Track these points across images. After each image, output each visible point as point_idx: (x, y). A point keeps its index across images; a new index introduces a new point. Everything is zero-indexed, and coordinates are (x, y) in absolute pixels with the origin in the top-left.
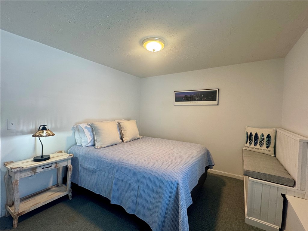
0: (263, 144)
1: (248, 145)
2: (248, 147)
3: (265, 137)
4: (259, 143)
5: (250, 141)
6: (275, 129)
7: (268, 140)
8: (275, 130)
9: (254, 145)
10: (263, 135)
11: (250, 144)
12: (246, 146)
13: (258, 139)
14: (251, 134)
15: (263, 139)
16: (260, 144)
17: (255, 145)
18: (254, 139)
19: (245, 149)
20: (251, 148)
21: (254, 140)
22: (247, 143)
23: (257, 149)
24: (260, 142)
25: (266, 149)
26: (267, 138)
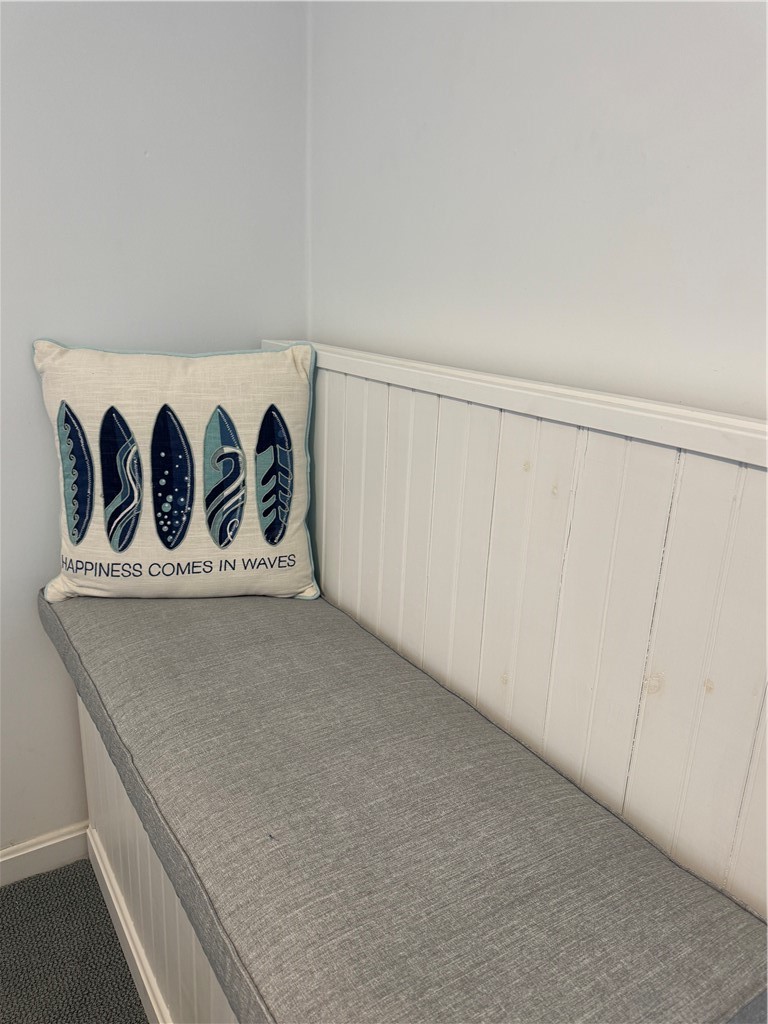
0: (236, 513)
1: (97, 543)
2: (99, 569)
3: (248, 434)
4: (199, 511)
5: (118, 501)
6: (303, 352)
7: (273, 471)
8: (308, 364)
9: (163, 536)
10: (224, 428)
11: (122, 533)
12: (82, 567)
13: (187, 466)
14: (114, 428)
15: (232, 467)
16: (210, 521)
17: (171, 532)
18: (156, 477)
19: (72, 597)
20: (134, 570)
21: (156, 488)
22: (80, 529)
23: (191, 567)
24: (209, 501)
25: (264, 550)
26: (260, 448)
